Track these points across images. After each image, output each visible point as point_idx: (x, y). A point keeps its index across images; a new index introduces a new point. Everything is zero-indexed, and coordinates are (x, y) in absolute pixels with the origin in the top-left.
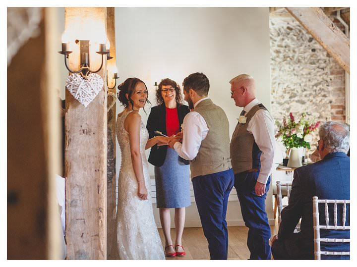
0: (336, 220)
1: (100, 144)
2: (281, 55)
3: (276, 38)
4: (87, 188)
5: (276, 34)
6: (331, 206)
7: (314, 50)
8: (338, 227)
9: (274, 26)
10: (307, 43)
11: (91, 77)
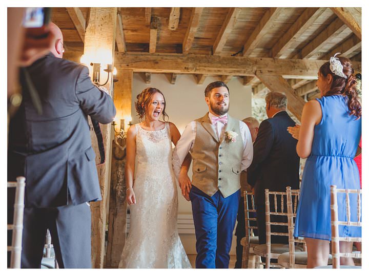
3: (258, 115)
5: (258, 111)
9: (257, 105)
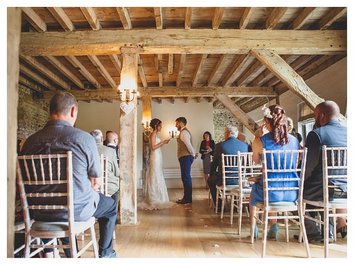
0: (231, 163)
1: (133, 130)
2: (219, 124)
4: (128, 148)
5: (216, 116)
6: (229, 157)
7: (231, 122)
8: (232, 166)
10: (228, 119)
11: (129, 103)
